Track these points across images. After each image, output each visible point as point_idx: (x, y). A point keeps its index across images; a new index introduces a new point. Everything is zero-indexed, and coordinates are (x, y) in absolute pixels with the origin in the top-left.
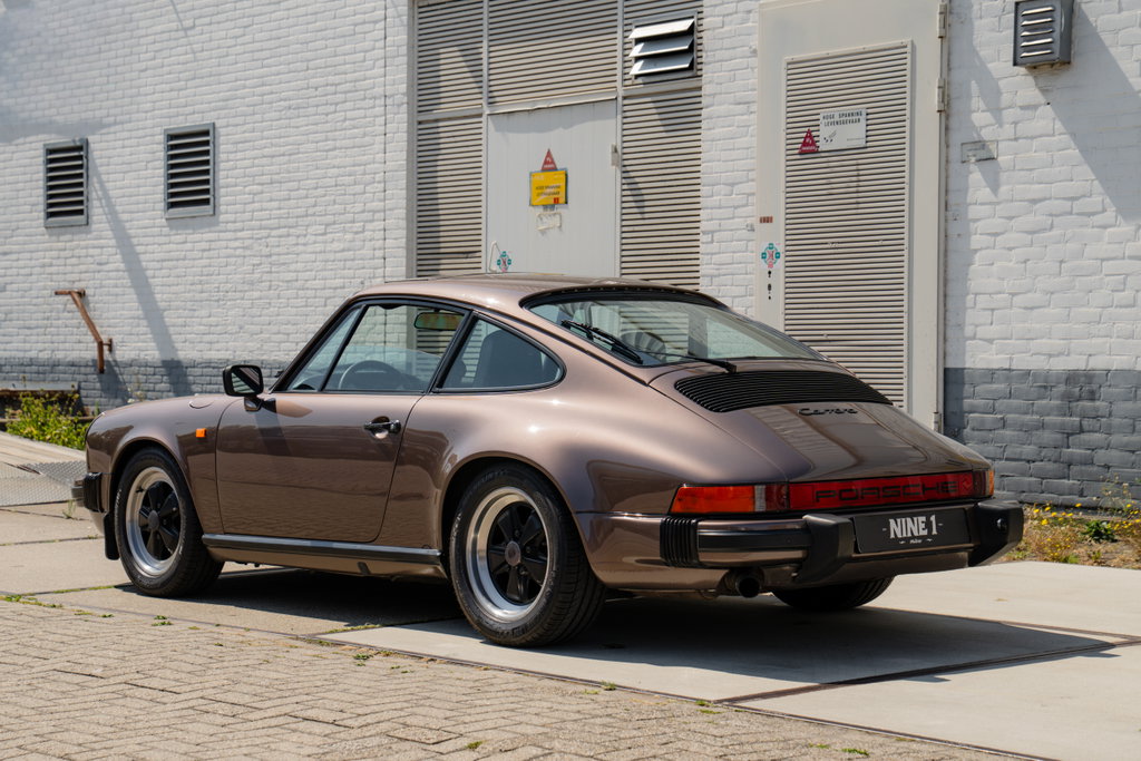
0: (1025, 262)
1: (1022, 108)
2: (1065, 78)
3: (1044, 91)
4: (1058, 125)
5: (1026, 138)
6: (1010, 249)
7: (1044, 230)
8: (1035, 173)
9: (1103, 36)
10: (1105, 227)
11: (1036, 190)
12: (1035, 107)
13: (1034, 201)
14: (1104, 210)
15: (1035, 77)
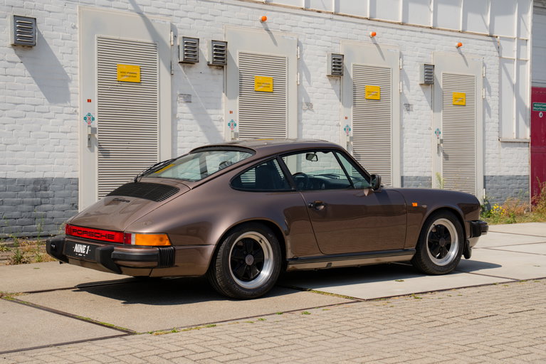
0: (12, 130)
1: (9, 62)
2: (29, 53)
3: (20, 57)
4: (27, 73)
5: (12, 75)
6: (4, 124)
7: (22, 117)
8: (16, 92)
9: (47, 40)
10: (50, 119)
11: (17, 100)
12: (16, 63)
13: (17, 104)
14: (49, 112)
15: (15, 50)
